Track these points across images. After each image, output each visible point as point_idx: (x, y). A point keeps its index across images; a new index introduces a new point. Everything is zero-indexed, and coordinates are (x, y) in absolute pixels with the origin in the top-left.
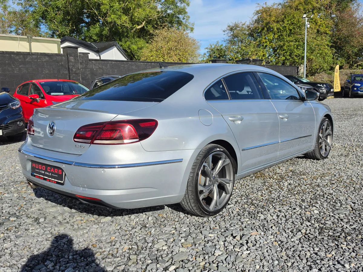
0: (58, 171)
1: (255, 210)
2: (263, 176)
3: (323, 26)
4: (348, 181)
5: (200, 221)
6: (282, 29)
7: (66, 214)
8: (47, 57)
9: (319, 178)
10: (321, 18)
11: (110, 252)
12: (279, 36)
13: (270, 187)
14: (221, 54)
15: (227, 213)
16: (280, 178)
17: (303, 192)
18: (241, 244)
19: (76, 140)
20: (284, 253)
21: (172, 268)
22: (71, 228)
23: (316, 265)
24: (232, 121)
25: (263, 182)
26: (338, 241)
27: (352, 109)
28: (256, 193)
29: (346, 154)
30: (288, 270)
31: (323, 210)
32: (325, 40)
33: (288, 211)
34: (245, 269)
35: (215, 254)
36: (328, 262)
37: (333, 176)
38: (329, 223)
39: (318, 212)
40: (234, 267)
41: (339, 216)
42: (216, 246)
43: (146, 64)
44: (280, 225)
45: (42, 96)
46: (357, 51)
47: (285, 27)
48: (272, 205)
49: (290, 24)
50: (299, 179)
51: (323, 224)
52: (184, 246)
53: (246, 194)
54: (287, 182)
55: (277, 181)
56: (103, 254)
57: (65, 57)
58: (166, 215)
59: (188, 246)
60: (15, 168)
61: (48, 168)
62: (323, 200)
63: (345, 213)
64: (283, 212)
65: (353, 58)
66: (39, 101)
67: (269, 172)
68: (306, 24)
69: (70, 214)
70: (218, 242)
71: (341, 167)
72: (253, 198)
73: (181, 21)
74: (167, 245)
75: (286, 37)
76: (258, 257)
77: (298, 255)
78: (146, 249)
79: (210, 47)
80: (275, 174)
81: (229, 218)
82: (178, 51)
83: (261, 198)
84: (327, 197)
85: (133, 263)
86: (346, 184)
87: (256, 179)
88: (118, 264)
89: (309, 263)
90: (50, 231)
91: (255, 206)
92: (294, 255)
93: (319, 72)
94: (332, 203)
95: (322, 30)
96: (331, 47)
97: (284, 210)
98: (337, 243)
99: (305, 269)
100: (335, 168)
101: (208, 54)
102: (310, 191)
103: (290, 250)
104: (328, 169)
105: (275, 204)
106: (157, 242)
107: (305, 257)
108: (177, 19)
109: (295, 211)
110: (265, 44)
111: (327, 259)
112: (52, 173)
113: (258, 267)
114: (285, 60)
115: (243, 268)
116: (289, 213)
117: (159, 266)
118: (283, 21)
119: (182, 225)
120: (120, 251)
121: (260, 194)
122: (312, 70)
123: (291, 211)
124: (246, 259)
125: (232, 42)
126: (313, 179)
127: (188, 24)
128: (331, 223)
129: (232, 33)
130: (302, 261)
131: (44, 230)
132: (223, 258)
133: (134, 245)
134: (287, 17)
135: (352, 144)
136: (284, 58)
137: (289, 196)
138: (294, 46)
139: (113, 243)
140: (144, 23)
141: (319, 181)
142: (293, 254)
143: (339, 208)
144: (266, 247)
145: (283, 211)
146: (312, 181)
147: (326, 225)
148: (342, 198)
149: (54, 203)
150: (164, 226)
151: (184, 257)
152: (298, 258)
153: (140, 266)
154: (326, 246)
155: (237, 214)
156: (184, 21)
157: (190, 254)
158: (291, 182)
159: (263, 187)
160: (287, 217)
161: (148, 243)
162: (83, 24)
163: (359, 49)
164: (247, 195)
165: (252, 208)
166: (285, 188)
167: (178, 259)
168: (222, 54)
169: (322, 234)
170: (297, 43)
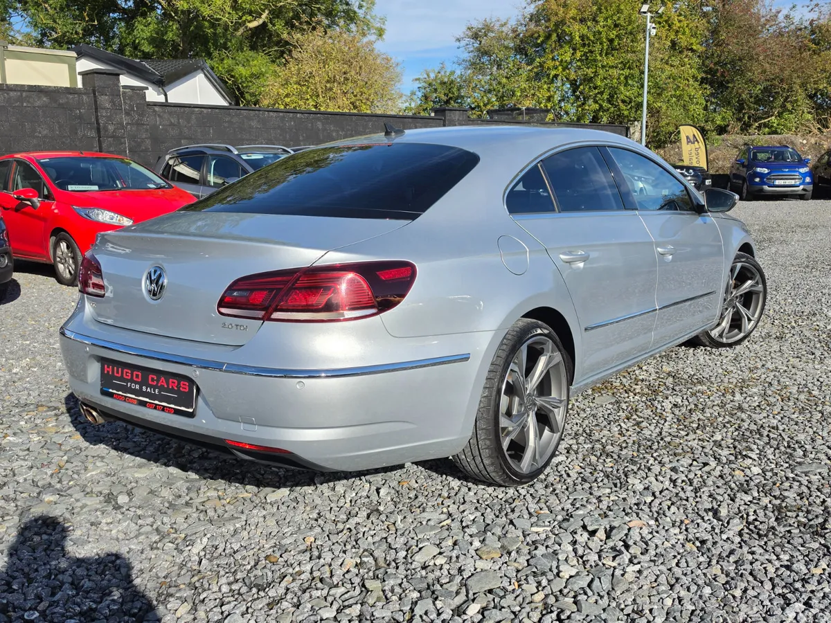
0: (179, 384)
1: (616, 467)
2: (609, 388)
3: (684, 34)
4: (802, 397)
5: (500, 497)
6: (592, 38)
7: (179, 484)
8: (45, 97)
9: (737, 389)
10: (680, 15)
11: (316, 574)
12: (585, 54)
13: (634, 414)
14: (450, 95)
15: (555, 477)
16: (650, 392)
17: (711, 424)
18: (614, 549)
19: (223, 310)
20: (716, 570)
21: (473, 609)
22: (202, 519)
23: (798, 594)
24: (567, 262)
25: (613, 401)
26: (825, 538)
27: (757, 227)
28: (605, 427)
29: (778, 334)
30: (737, 606)
31: (768, 465)
32: (689, 66)
33: (693, 468)
34: (640, 608)
35: (561, 574)
36: (820, 587)
37: (766, 385)
38: (791, 495)
39: (761, 472)
40: (614, 604)
41: (807, 478)
42: (557, 554)
43: (284, 117)
44: (684, 502)
45: (46, 193)
46: (760, 91)
47: (600, 33)
48: (652, 456)
49: (610, 27)
50: (693, 394)
51: (779, 498)
52: (484, 557)
53: (584, 431)
54: (667, 401)
55: (644, 399)
56: (298, 578)
57: (88, 97)
58: (417, 482)
59: (492, 556)
60: (10, 371)
61: (150, 376)
62: (762, 443)
63: (819, 471)
64: (683, 472)
65: (750, 108)
66: (39, 205)
67: (622, 378)
68: (648, 28)
69: (188, 484)
70: (560, 546)
71: (777, 365)
72: (604, 441)
73: (355, 12)
74: (444, 554)
75: (601, 56)
76: (662, 579)
77: (749, 571)
78: (396, 564)
79: (426, 76)
80: (636, 381)
81: (565, 487)
82: (350, 85)
83: (623, 439)
84: (768, 436)
85: (379, 599)
86: (800, 405)
87: (597, 395)
88: (343, 602)
89: (779, 590)
90: (152, 526)
91: (615, 459)
92: (740, 573)
93: (673, 140)
94: (783, 449)
95: (683, 41)
96: (703, 81)
97: (682, 466)
98: (823, 542)
99: (775, 604)
100: (763, 366)
101: (420, 94)
102: (726, 420)
103: (728, 561)
104: (751, 371)
105: (657, 454)
106: (418, 549)
107: (767, 576)
108: (345, 7)
109: (707, 468)
110: (553, 73)
111: (815, 579)
112: (161, 389)
113: (668, 602)
114: (599, 110)
115: (636, 606)
116: (696, 475)
117: (441, 606)
118: (594, 20)
119: (461, 506)
120: (339, 573)
121: (615, 429)
122: (658, 134)
123: (698, 468)
124: (636, 583)
125: (476, 66)
126: (723, 394)
127: (372, 20)
128: (795, 495)
129: (477, 45)
130: (762, 585)
131: (137, 524)
132: (583, 583)
133: (366, 557)
134: (604, 10)
135: (785, 310)
136: (597, 106)
137: (683, 433)
138: (619, 78)
139: (316, 553)
140: (264, 16)
141: (738, 397)
142: (736, 568)
143: (802, 460)
144: (673, 554)
145: (681, 469)
146: (722, 398)
147: (786, 500)
148: (803, 438)
149: (138, 458)
150: (421, 509)
151: (493, 583)
152: (750, 578)
153: (398, 606)
154: (801, 548)
155: (580, 479)
156: (361, 13)
157: (503, 575)
158: (677, 400)
159: (618, 414)
160: (695, 483)
161: (395, 549)
162: (116, 15)
163: (764, 88)
164: (588, 431)
165: (611, 465)
166: (668, 415)
167: (481, 588)
168: (453, 93)
169: (785, 523)
170: (627, 72)
